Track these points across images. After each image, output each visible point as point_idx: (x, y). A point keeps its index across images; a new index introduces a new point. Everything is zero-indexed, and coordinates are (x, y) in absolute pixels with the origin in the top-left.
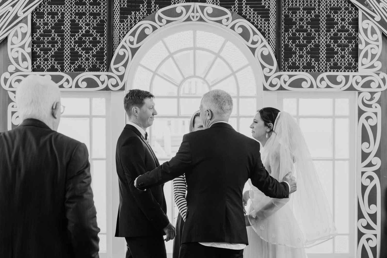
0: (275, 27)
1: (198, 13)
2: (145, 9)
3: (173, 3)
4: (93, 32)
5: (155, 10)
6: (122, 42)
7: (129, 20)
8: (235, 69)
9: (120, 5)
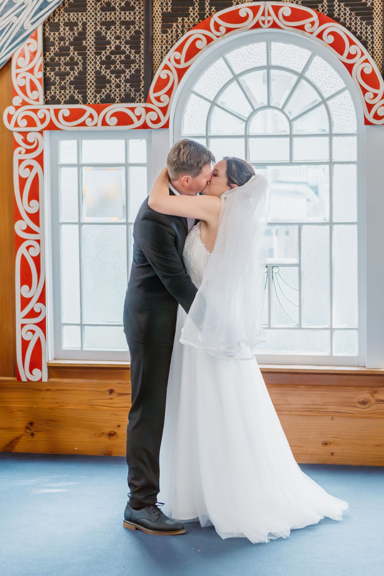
0: (381, 33)
1: (270, 17)
2: (196, 14)
3: (235, 3)
4: (125, 47)
5: (210, 14)
6: (165, 61)
7: (174, 30)
8: (326, 96)
9: (162, 9)
